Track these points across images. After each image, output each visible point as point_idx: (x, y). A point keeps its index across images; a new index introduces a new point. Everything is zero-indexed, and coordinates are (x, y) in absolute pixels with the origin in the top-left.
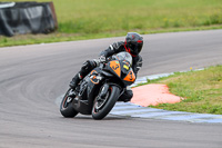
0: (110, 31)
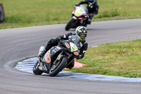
0: (38, 22)
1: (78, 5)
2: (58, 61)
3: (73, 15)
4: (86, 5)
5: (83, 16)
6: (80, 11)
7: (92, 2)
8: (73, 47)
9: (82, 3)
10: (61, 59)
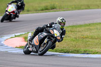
1: (10, 4)
2: (45, 44)
3: (7, 11)
4: (16, 4)
5: (13, 12)
6: (12, 8)
7: (20, 1)
8: (56, 33)
9: (13, 2)
10: (47, 42)
